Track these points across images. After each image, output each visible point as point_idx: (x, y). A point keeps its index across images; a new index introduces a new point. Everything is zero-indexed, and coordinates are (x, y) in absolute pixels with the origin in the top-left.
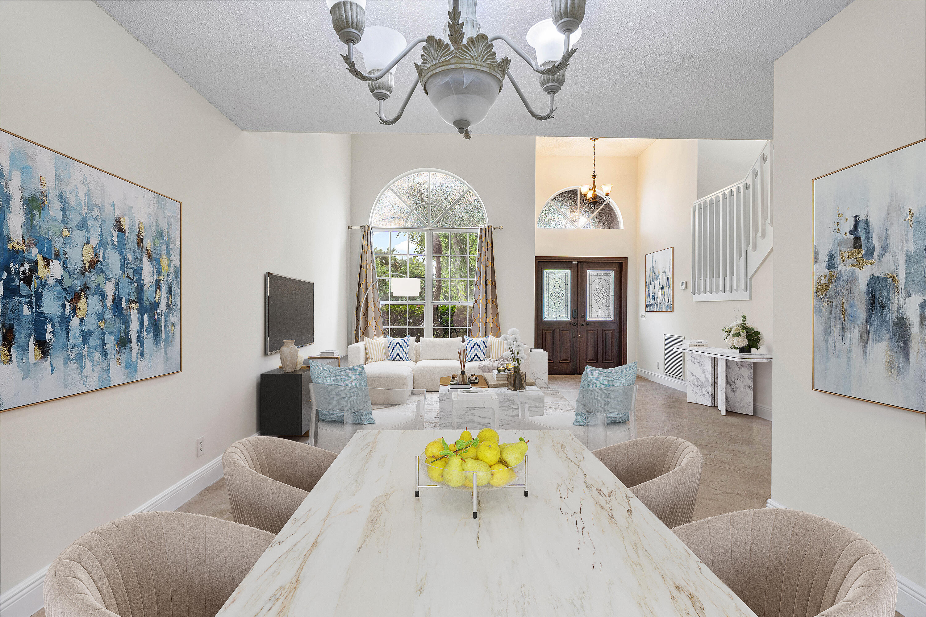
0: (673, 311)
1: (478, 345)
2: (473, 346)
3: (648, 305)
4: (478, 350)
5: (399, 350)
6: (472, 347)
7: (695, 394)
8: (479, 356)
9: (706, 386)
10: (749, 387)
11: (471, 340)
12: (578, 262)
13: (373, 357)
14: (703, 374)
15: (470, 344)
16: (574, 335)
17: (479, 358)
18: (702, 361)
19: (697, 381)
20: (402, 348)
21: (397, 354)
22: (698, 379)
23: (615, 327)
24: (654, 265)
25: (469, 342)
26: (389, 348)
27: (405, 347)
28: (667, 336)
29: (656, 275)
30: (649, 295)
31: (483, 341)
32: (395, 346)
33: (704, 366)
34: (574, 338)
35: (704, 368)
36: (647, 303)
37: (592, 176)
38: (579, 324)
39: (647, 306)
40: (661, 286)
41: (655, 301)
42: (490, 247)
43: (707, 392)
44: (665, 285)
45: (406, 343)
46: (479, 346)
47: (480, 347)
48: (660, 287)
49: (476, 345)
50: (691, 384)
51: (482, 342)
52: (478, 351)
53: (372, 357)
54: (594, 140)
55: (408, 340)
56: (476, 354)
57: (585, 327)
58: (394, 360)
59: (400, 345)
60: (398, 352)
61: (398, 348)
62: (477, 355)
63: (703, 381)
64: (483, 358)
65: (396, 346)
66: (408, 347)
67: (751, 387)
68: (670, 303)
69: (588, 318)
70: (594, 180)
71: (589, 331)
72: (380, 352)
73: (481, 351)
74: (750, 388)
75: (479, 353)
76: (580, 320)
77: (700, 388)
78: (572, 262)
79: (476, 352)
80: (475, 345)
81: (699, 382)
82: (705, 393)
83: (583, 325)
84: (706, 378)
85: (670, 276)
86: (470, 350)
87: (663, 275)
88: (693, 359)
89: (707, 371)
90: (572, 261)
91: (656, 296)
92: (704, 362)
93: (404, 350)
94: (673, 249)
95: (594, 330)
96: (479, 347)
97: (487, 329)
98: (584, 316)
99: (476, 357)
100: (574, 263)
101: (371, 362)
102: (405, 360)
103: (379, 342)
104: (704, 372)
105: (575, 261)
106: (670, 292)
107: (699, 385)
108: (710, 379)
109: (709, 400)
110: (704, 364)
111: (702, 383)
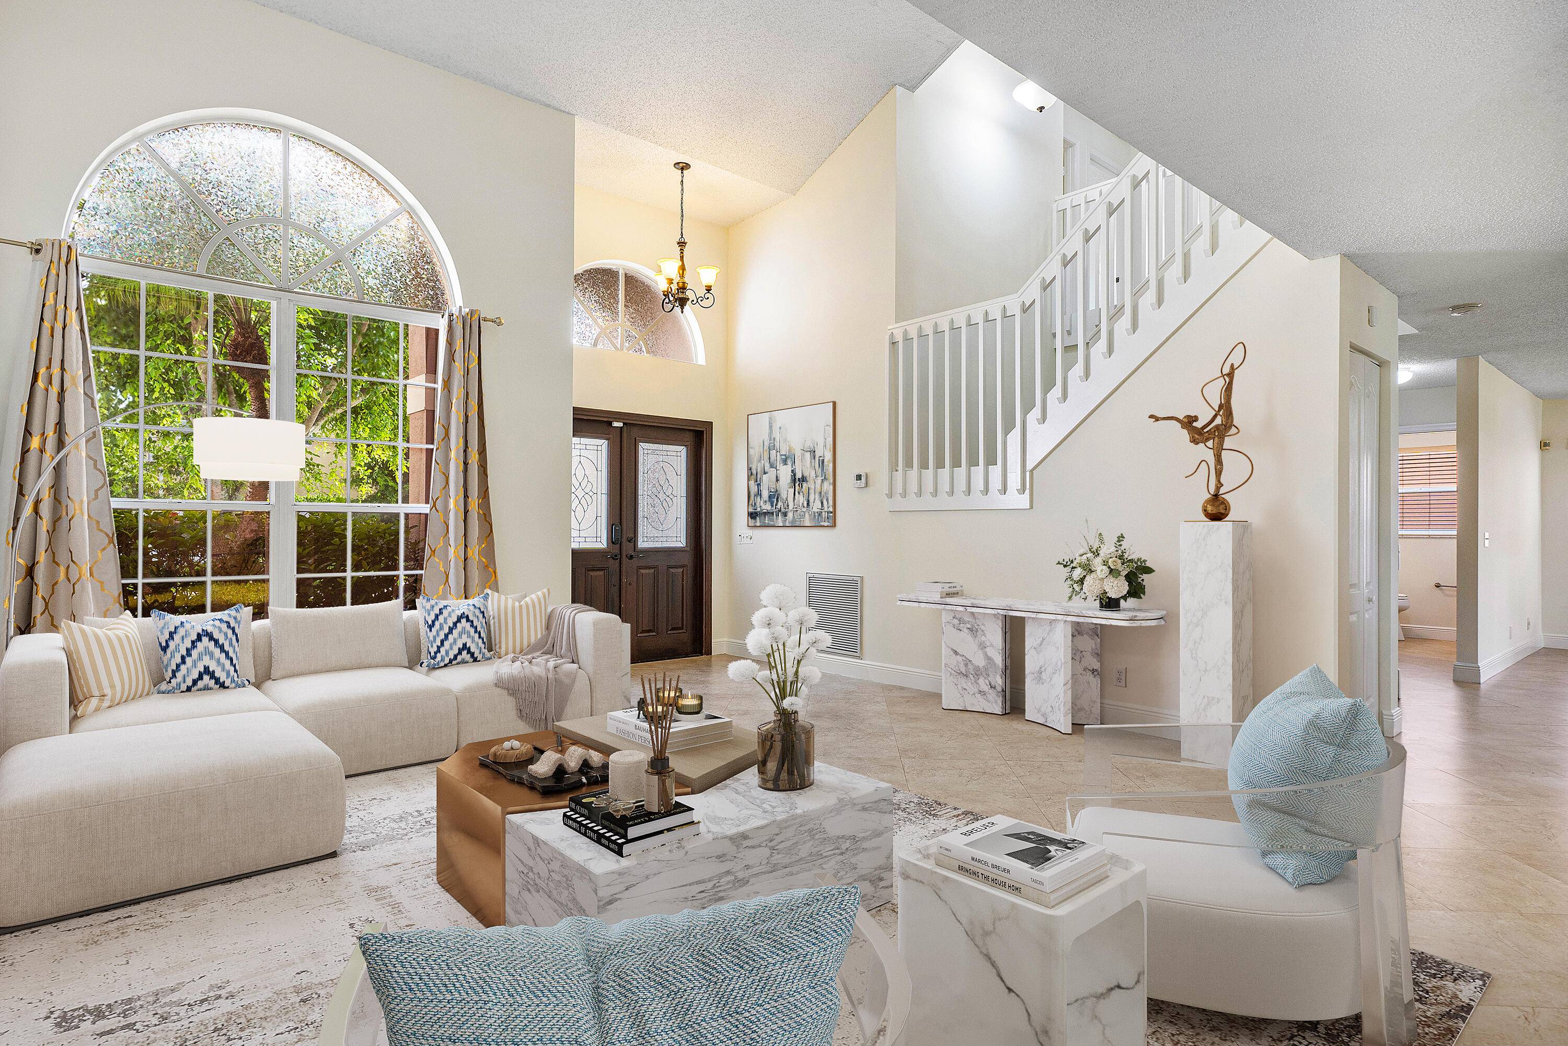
0: (834, 525)
1: (468, 620)
2: (455, 624)
3: (755, 513)
4: (469, 633)
5: (211, 655)
6: (452, 626)
7: (961, 692)
8: (472, 650)
9: (989, 675)
10: (1093, 671)
11: (445, 607)
12: (624, 424)
13: (107, 691)
14: (980, 652)
15: (445, 619)
16: (615, 580)
17: (472, 655)
18: (978, 625)
19: (966, 665)
20: (222, 648)
21: (202, 670)
22: (967, 662)
23: (687, 560)
24: (776, 434)
25: (441, 613)
26: (169, 651)
27: (231, 644)
28: (816, 576)
29: (781, 455)
30: (759, 494)
31: (480, 609)
32: (193, 642)
33: (984, 635)
34: (614, 586)
35: (983, 638)
36: (751, 510)
37: (678, 243)
38: (624, 557)
39: (753, 515)
40: (799, 476)
41: (779, 506)
42: (474, 365)
43: (991, 687)
44: (810, 473)
45: (233, 629)
46: (472, 622)
47: (475, 625)
48: (795, 479)
49: (464, 621)
50: (953, 672)
51: (477, 612)
52: (469, 636)
53: (100, 687)
54: (682, 169)
55: (239, 619)
56: (465, 645)
57: (635, 563)
58: (189, 689)
59: (211, 638)
60: (206, 661)
61: (206, 648)
62: (468, 646)
63: (981, 666)
64: (484, 654)
65: (199, 644)
66: (237, 641)
67: (1096, 670)
68: (826, 509)
69: (642, 544)
70: (682, 253)
71: (643, 571)
72: (133, 669)
73: (477, 635)
74: (1095, 673)
75: (473, 641)
76: (627, 548)
77: (972, 678)
78: (610, 423)
79: (465, 639)
80: (459, 620)
81: (970, 666)
82: (986, 688)
83: (631, 557)
84: (989, 659)
85: (828, 457)
86: (446, 636)
87: (803, 455)
88: (956, 622)
89: (992, 645)
90: (610, 420)
91: (784, 495)
92: (983, 628)
93: (227, 654)
94: (834, 403)
95: (650, 568)
96: (472, 626)
97: (469, 574)
98: (633, 540)
99: (465, 652)
100: (616, 424)
101: (97, 710)
102: (233, 685)
103: (127, 636)
104: (982, 646)
105: (618, 420)
106: (828, 487)
107: (968, 672)
108: (999, 660)
109: (996, 702)
110: (983, 631)
111: (977, 669)
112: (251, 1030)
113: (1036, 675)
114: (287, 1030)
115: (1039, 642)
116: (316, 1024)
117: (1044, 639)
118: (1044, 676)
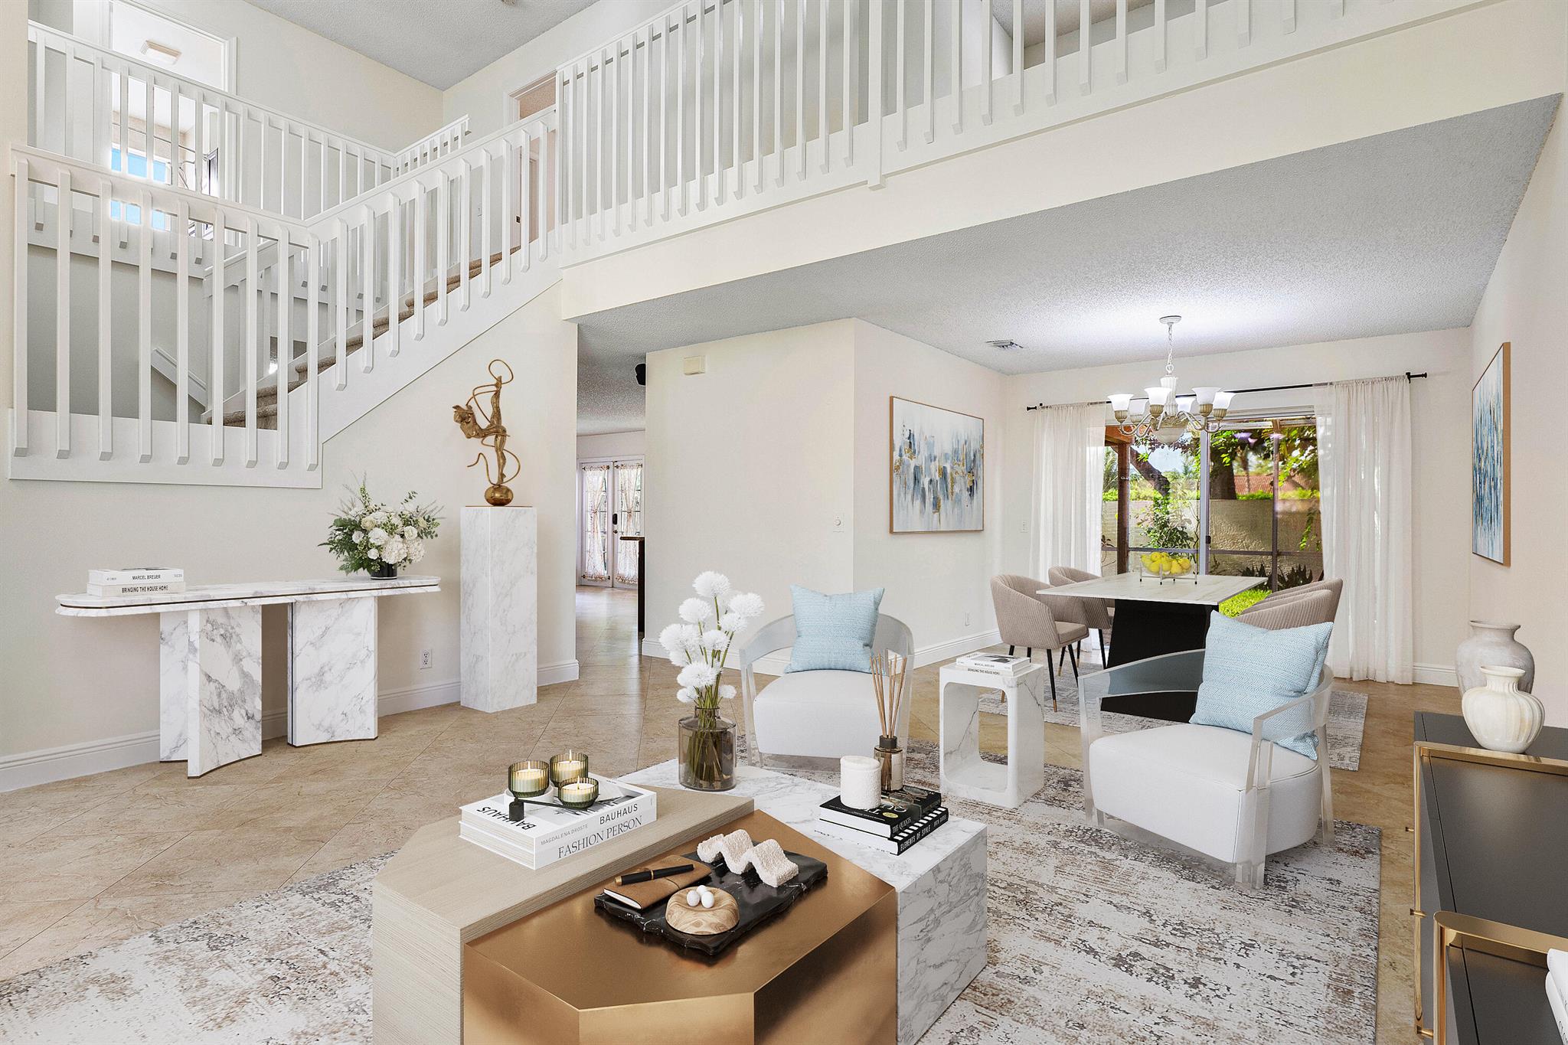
7: (213, 741)
9: (245, 701)
14: (236, 668)
18: (233, 628)
35: (239, 647)
43: (248, 718)
50: (203, 713)
77: (226, 712)
81: (224, 695)
82: (242, 721)
84: (245, 675)
89: (249, 655)
92: (237, 630)
104: (238, 659)
107: (221, 704)
108: (257, 675)
109: (254, 737)
110: (238, 635)
111: (231, 696)
112: (1139, 1033)
113: (313, 680)
114: (1119, 1011)
115: (319, 632)
116: (1099, 1000)
117: (327, 628)
118: (328, 677)
